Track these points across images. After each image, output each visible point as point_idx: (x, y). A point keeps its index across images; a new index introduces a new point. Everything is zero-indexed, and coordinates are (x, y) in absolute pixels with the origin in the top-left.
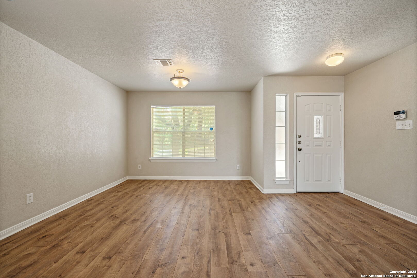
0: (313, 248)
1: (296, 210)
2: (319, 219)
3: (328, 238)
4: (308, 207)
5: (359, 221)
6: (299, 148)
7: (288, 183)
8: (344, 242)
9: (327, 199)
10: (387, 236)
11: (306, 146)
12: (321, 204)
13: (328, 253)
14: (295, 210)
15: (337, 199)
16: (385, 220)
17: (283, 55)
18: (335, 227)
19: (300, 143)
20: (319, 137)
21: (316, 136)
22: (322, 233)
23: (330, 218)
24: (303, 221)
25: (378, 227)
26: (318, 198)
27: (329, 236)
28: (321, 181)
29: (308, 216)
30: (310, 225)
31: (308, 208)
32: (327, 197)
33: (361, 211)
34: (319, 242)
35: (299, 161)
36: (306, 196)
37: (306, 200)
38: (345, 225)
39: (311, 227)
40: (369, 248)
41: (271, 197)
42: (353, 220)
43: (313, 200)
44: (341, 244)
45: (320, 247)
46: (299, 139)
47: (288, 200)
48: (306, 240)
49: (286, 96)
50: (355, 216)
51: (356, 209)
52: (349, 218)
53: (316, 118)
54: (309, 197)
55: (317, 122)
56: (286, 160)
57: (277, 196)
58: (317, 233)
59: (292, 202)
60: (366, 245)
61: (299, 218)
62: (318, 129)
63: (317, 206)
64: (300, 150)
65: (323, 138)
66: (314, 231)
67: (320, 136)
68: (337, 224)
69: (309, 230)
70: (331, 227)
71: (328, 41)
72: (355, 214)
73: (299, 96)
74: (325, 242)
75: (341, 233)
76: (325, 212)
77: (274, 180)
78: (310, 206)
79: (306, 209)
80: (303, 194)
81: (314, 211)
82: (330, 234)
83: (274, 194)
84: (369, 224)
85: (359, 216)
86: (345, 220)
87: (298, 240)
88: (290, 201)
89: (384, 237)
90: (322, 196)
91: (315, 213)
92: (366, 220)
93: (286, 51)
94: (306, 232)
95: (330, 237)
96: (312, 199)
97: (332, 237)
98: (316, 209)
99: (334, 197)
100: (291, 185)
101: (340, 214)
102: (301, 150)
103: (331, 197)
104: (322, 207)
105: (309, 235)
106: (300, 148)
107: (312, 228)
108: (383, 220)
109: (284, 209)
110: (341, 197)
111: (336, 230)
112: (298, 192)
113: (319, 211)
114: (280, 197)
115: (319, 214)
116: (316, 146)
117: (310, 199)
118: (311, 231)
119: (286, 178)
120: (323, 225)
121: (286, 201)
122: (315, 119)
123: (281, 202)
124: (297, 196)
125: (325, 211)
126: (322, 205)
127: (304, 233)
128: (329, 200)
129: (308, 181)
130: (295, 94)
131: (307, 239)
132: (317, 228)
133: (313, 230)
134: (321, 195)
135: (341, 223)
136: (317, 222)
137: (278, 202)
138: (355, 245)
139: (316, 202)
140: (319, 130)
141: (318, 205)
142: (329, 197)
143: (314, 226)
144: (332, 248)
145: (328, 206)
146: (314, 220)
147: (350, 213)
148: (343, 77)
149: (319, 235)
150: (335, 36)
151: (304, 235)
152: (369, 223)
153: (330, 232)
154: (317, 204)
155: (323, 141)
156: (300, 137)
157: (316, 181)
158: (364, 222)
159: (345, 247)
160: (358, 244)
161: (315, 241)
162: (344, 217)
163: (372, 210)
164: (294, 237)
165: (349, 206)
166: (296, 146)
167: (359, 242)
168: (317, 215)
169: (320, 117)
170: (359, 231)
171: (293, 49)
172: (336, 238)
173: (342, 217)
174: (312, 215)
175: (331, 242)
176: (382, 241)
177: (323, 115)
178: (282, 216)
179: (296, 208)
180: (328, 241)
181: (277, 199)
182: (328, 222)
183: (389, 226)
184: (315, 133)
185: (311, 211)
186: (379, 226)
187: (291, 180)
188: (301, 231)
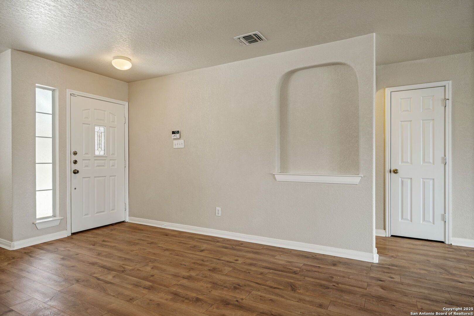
0: (109, 285)
1: (77, 255)
2: (109, 256)
3: (123, 269)
4: (91, 247)
5: (148, 243)
6: (74, 170)
7: (57, 223)
8: (138, 266)
9: (113, 232)
10: (170, 248)
11: (84, 167)
12: (107, 240)
13: (125, 282)
14: (75, 256)
15: (123, 228)
16: (167, 236)
17: (57, 32)
18: (127, 256)
19: (75, 162)
20: (100, 154)
21: (97, 153)
22: (115, 268)
23: (121, 250)
24: (90, 263)
25: (163, 244)
26: (102, 233)
27: (122, 267)
28: (103, 212)
29: (96, 257)
30: (100, 264)
31: (93, 248)
32: (112, 230)
33: (148, 234)
34: (114, 277)
35: (75, 189)
36: (86, 236)
37: (87, 240)
38: (135, 252)
39: (102, 266)
40: (158, 263)
41: (30, 251)
42: (142, 244)
43: (96, 238)
44: (136, 269)
45: (117, 281)
46: (74, 158)
47: (62, 247)
48: (99, 281)
49: (53, 91)
50: (143, 240)
51: (143, 234)
52: (138, 244)
53: (97, 128)
54: (91, 236)
55: (98, 134)
56: (54, 189)
57: (40, 247)
58: (110, 269)
59: (68, 248)
60: (156, 261)
61: (84, 262)
62: (99, 144)
63: (102, 243)
64: (76, 172)
65: (106, 155)
66: (106, 268)
67: (102, 153)
68: (128, 253)
69: (100, 270)
70: (123, 259)
71: (118, 41)
72: (143, 239)
73: (75, 95)
74: (121, 274)
75: (134, 260)
76: (114, 246)
77: (33, 223)
78: (94, 245)
79: (90, 250)
80: (81, 234)
81: (100, 249)
82: (123, 265)
83: (34, 246)
84: (156, 244)
85: (147, 239)
86: (134, 247)
87: (90, 285)
88: (64, 248)
89: (167, 250)
90: (106, 230)
91: (102, 251)
92: (153, 240)
93: (62, 29)
94: (96, 274)
95: (124, 268)
96: (94, 237)
97: (126, 267)
98: (102, 246)
99: (119, 228)
100: (62, 225)
101: (130, 243)
102: (78, 172)
103: (116, 229)
104: (108, 242)
105: (102, 275)
106: (76, 170)
107: (104, 267)
108: (165, 236)
109: (60, 259)
110: (126, 226)
111: (129, 259)
112: (72, 233)
113: (107, 246)
114: (46, 247)
115: (107, 250)
116: (97, 166)
117: (91, 237)
118: (103, 271)
119: (54, 216)
120: (114, 259)
121: (58, 249)
122: (96, 130)
123: (51, 253)
124: (73, 238)
125: (113, 244)
126: (109, 240)
127: (95, 275)
128: (114, 233)
129: (87, 214)
130: (69, 92)
131: (101, 280)
132: (108, 265)
133: (104, 268)
134: (104, 229)
135: (132, 251)
136: (107, 259)
137: (45, 254)
138: (147, 265)
139: (99, 239)
140: (101, 146)
141: (104, 241)
142: (114, 229)
143: (105, 263)
144: (128, 277)
145: (116, 239)
146: (103, 258)
147: (138, 239)
148: (127, 83)
149: (112, 271)
150: (126, 39)
151: (96, 277)
152: (155, 242)
153: (123, 263)
154: (102, 240)
155: (105, 160)
156: (75, 153)
157: (97, 213)
158: (152, 243)
159: (139, 270)
160: (150, 263)
161: (109, 278)
162: (134, 244)
163: (156, 230)
164: (84, 285)
165: (136, 232)
166: (70, 167)
167: (150, 261)
168: (106, 252)
169: (102, 129)
170: (149, 252)
171: (74, 31)
172: (129, 266)
173: (132, 245)
174: (99, 254)
175: (126, 272)
176: (167, 253)
177: (105, 126)
178: (58, 270)
179: (77, 253)
180: (123, 272)
181: (42, 251)
182: (119, 254)
183: (170, 239)
184: (96, 149)
185: (97, 250)
186: (163, 242)
187: (63, 218)
188: (91, 275)
